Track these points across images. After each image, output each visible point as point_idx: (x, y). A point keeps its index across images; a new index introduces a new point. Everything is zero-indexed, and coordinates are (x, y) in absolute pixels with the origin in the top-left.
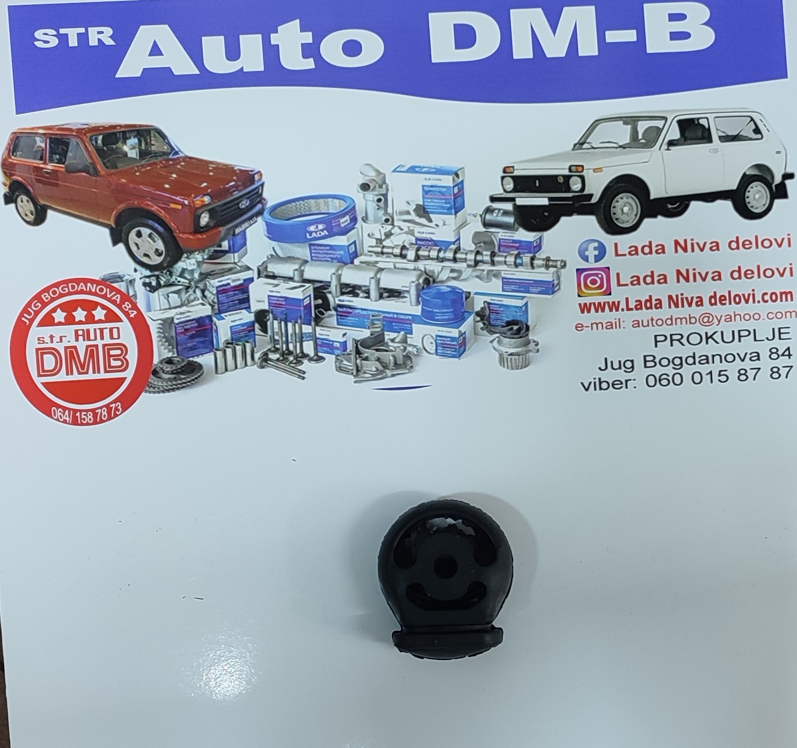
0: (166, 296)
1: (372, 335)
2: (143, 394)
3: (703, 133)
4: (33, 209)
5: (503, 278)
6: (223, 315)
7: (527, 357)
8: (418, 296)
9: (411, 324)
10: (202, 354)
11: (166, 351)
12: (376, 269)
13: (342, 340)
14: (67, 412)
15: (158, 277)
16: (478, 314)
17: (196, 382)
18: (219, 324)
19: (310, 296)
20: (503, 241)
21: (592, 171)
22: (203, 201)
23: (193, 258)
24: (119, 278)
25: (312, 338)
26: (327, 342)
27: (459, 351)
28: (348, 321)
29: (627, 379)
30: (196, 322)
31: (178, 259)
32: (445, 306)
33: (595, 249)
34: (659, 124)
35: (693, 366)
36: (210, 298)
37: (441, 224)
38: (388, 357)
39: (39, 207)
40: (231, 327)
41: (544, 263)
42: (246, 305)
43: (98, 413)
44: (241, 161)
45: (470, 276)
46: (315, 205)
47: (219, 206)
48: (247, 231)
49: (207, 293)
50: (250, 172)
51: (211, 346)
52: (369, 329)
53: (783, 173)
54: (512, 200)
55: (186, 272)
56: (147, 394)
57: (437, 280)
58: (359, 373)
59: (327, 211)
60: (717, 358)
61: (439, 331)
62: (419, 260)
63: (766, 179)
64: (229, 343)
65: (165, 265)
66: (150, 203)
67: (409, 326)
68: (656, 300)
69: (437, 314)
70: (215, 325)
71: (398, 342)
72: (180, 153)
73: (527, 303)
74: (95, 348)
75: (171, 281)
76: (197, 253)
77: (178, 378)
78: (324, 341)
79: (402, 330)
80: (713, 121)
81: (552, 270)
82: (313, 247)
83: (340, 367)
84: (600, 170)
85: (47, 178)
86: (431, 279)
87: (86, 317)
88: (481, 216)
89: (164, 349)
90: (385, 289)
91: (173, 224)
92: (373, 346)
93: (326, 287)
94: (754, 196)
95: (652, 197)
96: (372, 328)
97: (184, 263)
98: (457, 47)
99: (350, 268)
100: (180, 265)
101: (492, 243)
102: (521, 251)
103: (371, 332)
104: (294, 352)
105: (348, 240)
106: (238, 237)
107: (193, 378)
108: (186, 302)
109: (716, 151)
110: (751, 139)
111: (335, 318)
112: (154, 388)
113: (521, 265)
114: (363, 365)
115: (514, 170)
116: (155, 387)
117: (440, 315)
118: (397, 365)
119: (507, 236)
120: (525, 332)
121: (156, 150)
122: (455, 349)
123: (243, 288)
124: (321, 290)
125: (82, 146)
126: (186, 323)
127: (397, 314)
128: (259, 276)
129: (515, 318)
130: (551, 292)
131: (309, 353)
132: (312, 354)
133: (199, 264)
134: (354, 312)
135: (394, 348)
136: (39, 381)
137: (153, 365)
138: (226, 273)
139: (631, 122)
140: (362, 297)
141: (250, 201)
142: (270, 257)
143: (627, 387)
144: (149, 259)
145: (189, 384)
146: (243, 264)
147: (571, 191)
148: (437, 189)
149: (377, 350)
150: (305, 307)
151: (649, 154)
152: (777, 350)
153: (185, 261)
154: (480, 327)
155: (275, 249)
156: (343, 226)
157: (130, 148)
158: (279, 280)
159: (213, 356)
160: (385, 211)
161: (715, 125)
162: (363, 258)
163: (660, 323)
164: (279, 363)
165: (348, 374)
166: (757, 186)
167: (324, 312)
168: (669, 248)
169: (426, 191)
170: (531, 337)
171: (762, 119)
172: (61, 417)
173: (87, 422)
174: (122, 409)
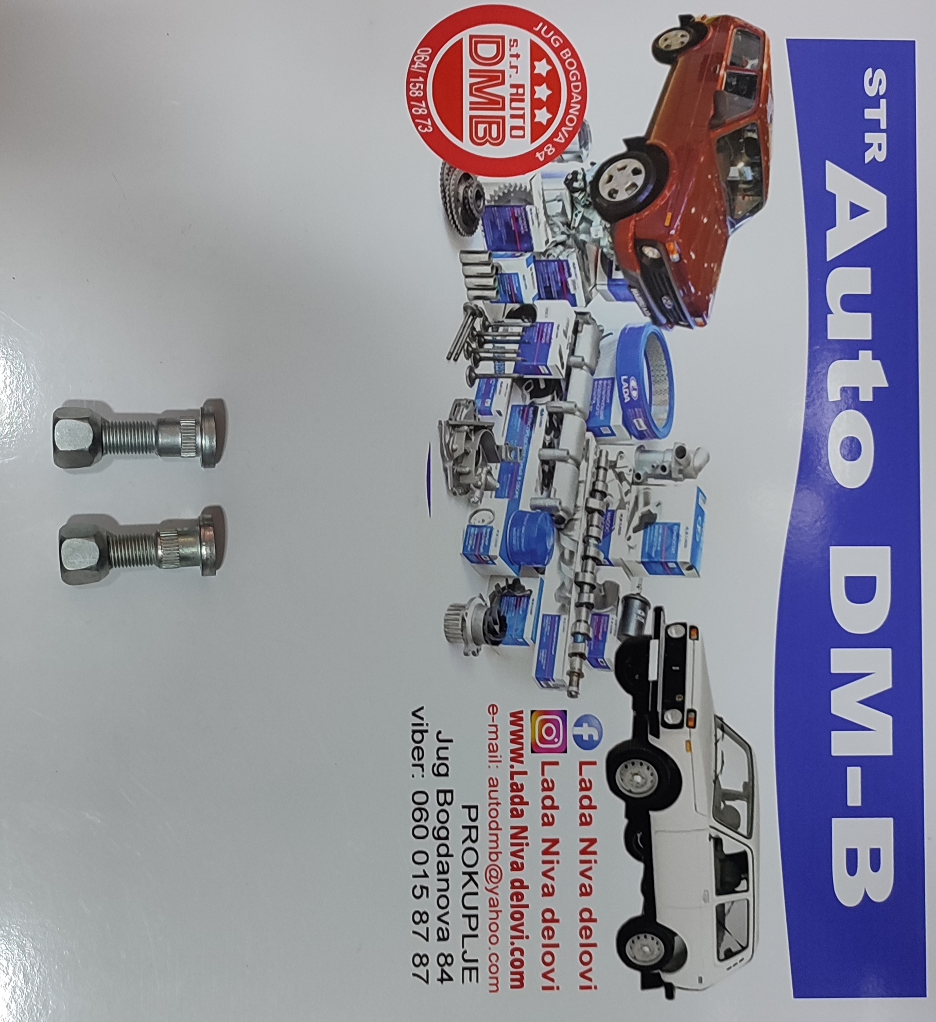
0: (559, 198)
1: (498, 447)
2: (441, 160)
4: (673, 48)
5: (559, 617)
6: (532, 265)
7: (458, 641)
8: (543, 508)
9: (508, 497)
10: (485, 236)
11: (493, 193)
12: (579, 458)
13: (493, 410)
14: (425, 66)
15: (583, 190)
16: (516, 581)
17: (452, 226)
18: (523, 259)
19: (550, 374)
20: (606, 621)
21: (688, 738)
22: (673, 253)
23: (604, 235)
24: (584, 143)
25: (497, 372)
26: (492, 391)
27: (471, 555)
28: (516, 420)
29: (425, 767)
30: (525, 232)
31: (604, 216)
32: (528, 540)
33: (591, 736)
34: (743, 829)
35: (436, 854)
36: (555, 252)
37: (631, 543)
38: (468, 465)
39: (674, 55)
40: (517, 274)
41: (576, 670)
42: (543, 295)
43: (421, 103)
44: (718, 302)
45: (565, 575)
46: (661, 389)
47: (667, 271)
48: (634, 303)
49: (561, 248)
50: (705, 312)
51: (494, 248)
52: (506, 444)
53: (675, 984)
55: (588, 225)
56: (441, 165)
57: (561, 535)
58: (451, 428)
59: (653, 403)
60: (443, 885)
61: (498, 531)
62: (587, 513)
63: (668, 962)
64: (497, 270)
65: (597, 200)
66: (674, 187)
67: (506, 495)
68: (522, 811)
69: (518, 531)
70: (521, 255)
71: (486, 479)
72: (733, 229)
73: (527, 645)
74: (501, 106)
75: (577, 206)
76: (611, 240)
77: (459, 204)
78: (493, 388)
79: (501, 486)
80: (744, 897)
81: (567, 679)
82: (610, 382)
83: (460, 405)
84: (688, 749)
85: (709, 69)
86: (562, 526)
87: (540, 99)
88: (639, 594)
89: (494, 190)
90: (554, 468)
91: (646, 213)
92: (483, 447)
93: (560, 396)
94: (647, 946)
95: (652, 813)
96: (506, 448)
97: (599, 223)
98: (848, 579)
99: (582, 426)
100: (596, 218)
101: (604, 606)
102: (592, 643)
103: (501, 446)
104: (481, 350)
105: (615, 426)
106: (627, 292)
107: (457, 222)
108: (551, 222)
109: (706, 900)
110: (719, 945)
111: (522, 403)
112: (448, 174)
113: (575, 641)
114: (460, 433)
115: (694, 640)
116: (448, 176)
117: (518, 534)
118: (458, 475)
119: (612, 626)
120: (490, 640)
121: (738, 201)
122: (475, 550)
123: (564, 293)
124: (556, 388)
125: (745, 113)
126: (525, 219)
127: (522, 481)
128: (577, 313)
129: (508, 629)
130: (538, 676)
131: (479, 368)
132: (478, 371)
133: (597, 241)
134: (527, 427)
135: (480, 474)
136: (465, 35)
137: (476, 175)
138: (583, 273)
139: (746, 793)
140: (545, 438)
141: (670, 310)
142: (601, 328)
143: (414, 765)
144: (606, 180)
145: (450, 217)
146: (593, 295)
147: (664, 710)
148: (674, 542)
149: (478, 453)
150: (536, 367)
151: (706, 813)
152: (449, 965)
153: (601, 225)
154: (499, 583)
155: (610, 336)
156: (635, 421)
157: (740, 170)
158: (572, 337)
159: (482, 249)
160: (650, 474)
161: (739, 900)
162: (593, 443)
163: (494, 813)
164: (469, 330)
165: (451, 414)
166: (659, 949)
167: (529, 391)
168: (587, 831)
169: (672, 529)
170: (484, 647)
171: (743, 962)
172: (420, 58)
173: (410, 90)
174: (424, 133)
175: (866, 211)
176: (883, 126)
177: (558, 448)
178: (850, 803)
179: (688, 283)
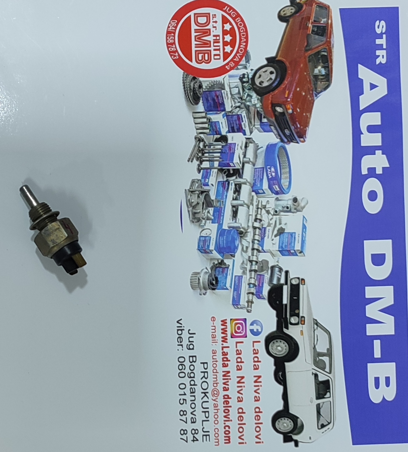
0: (237, 86)
1: (212, 200)
2: (182, 71)
3: (322, 394)
4: (287, 15)
5: (242, 276)
6: (225, 118)
7: (197, 288)
8: (233, 227)
9: (217, 223)
10: (204, 105)
12: (249, 204)
13: (210, 184)
14: (174, 28)
15: (247, 82)
16: (222, 261)
17: (188, 101)
18: (221, 115)
19: (235, 166)
20: (263, 277)
21: (301, 329)
22: (289, 109)
23: (258, 102)
24: (248, 61)
25: (211, 166)
26: (209, 175)
27: (201, 249)
28: (220, 187)
29: (183, 346)
30: (222, 102)
31: (258, 94)
32: (227, 243)
33: (257, 330)
34: (327, 369)
35: (189, 384)
36: (235, 111)
37: (273, 242)
38: (199, 209)
39: (288, 18)
40: (218, 122)
41: (250, 300)
42: (231, 131)
43: (173, 46)
44: (311, 131)
45: (244, 257)
46: (286, 171)
47: (286, 118)
48: (272, 133)
49: (238, 109)
50: (305, 136)
51: (208, 110)
52: (216, 199)
53: (299, 440)
54: (286, 283)
55: (250, 98)
56: (182, 74)
57: (242, 239)
58: (190, 192)
59: (282, 178)
60: (193, 398)
61: (213, 238)
62: (253, 229)
63: (295, 430)
64: (209, 120)
65: (255, 86)
66: (289, 79)
67: (216, 222)
68: (227, 364)
70: (220, 113)
71: (207, 215)
72: (316, 97)
73: (227, 289)
74: (209, 45)
75: (245, 89)
76: (261, 104)
77: (191, 91)
79: (214, 218)
80: (329, 400)
81: (246, 304)
82: (262, 169)
83: (194, 182)
84: (302, 334)
85: (304, 24)
86: (242, 235)
87: (227, 41)
88: (277, 265)
89: (208, 84)
90: (238, 209)
91: (277, 91)
92: (206, 201)
93: (240, 176)
94: (286, 423)
95: (286, 364)
96: (216, 201)
97: (255, 97)
98: (372, 255)
99: (250, 190)
100: (254, 95)
101: (262, 271)
102: (257, 287)
103: (214, 200)
104: (203, 157)
105: (266, 189)
106: (269, 128)
107: (191, 99)
108: (233, 97)
109: (311, 402)
110: (318, 422)
111: (222, 180)
112: (186, 77)
113: (250, 287)
114: (195, 195)
115: (303, 285)
117: (223, 239)
118: (194, 214)
119: (266, 280)
120: (211, 288)
121: (318, 84)
122: (203, 247)
123: (240, 129)
124: (238, 173)
125: (321, 43)
126: (221, 96)
127: (223, 215)
128: (247, 139)
129: (219, 283)
130: (234, 303)
132: (202, 166)
134: (225, 191)
135: (204, 213)
136: (192, 14)
137: (199, 78)
138: (249, 120)
139: (328, 353)
140: (233, 196)
141: (289, 135)
142: (257, 145)
143: (179, 345)
144: (258, 78)
145: (188, 97)
146: (253, 130)
147: (291, 317)
148: (293, 241)
149: (203, 203)
150: (228, 164)
151: (310, 363)
152: (197, 434)
153: (256, 98)
154: (215, 262)
155: (262, 148)
156: (274, 186)
157: (319, 70)
158: (244, 149)
159: (202, 111)
160: (281, 211)
161: (326, 402)
162: (255, 197)
163: (215, 366)
164: (197, 148)
165: (190, 187)
166: (291, 425)
167: (226, 174)
168: (257, 372)
169: (292, 235)
170: (209, 291)
171: (329, 429)
172: (172, 25)
173: (168, 40)
174: (174, 59)
175: (377, 86)
176: (385, 47)
177: (239, 200)
178: (376, 356)
179: (296, 122)
